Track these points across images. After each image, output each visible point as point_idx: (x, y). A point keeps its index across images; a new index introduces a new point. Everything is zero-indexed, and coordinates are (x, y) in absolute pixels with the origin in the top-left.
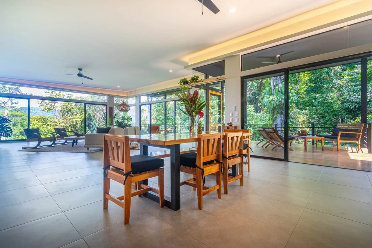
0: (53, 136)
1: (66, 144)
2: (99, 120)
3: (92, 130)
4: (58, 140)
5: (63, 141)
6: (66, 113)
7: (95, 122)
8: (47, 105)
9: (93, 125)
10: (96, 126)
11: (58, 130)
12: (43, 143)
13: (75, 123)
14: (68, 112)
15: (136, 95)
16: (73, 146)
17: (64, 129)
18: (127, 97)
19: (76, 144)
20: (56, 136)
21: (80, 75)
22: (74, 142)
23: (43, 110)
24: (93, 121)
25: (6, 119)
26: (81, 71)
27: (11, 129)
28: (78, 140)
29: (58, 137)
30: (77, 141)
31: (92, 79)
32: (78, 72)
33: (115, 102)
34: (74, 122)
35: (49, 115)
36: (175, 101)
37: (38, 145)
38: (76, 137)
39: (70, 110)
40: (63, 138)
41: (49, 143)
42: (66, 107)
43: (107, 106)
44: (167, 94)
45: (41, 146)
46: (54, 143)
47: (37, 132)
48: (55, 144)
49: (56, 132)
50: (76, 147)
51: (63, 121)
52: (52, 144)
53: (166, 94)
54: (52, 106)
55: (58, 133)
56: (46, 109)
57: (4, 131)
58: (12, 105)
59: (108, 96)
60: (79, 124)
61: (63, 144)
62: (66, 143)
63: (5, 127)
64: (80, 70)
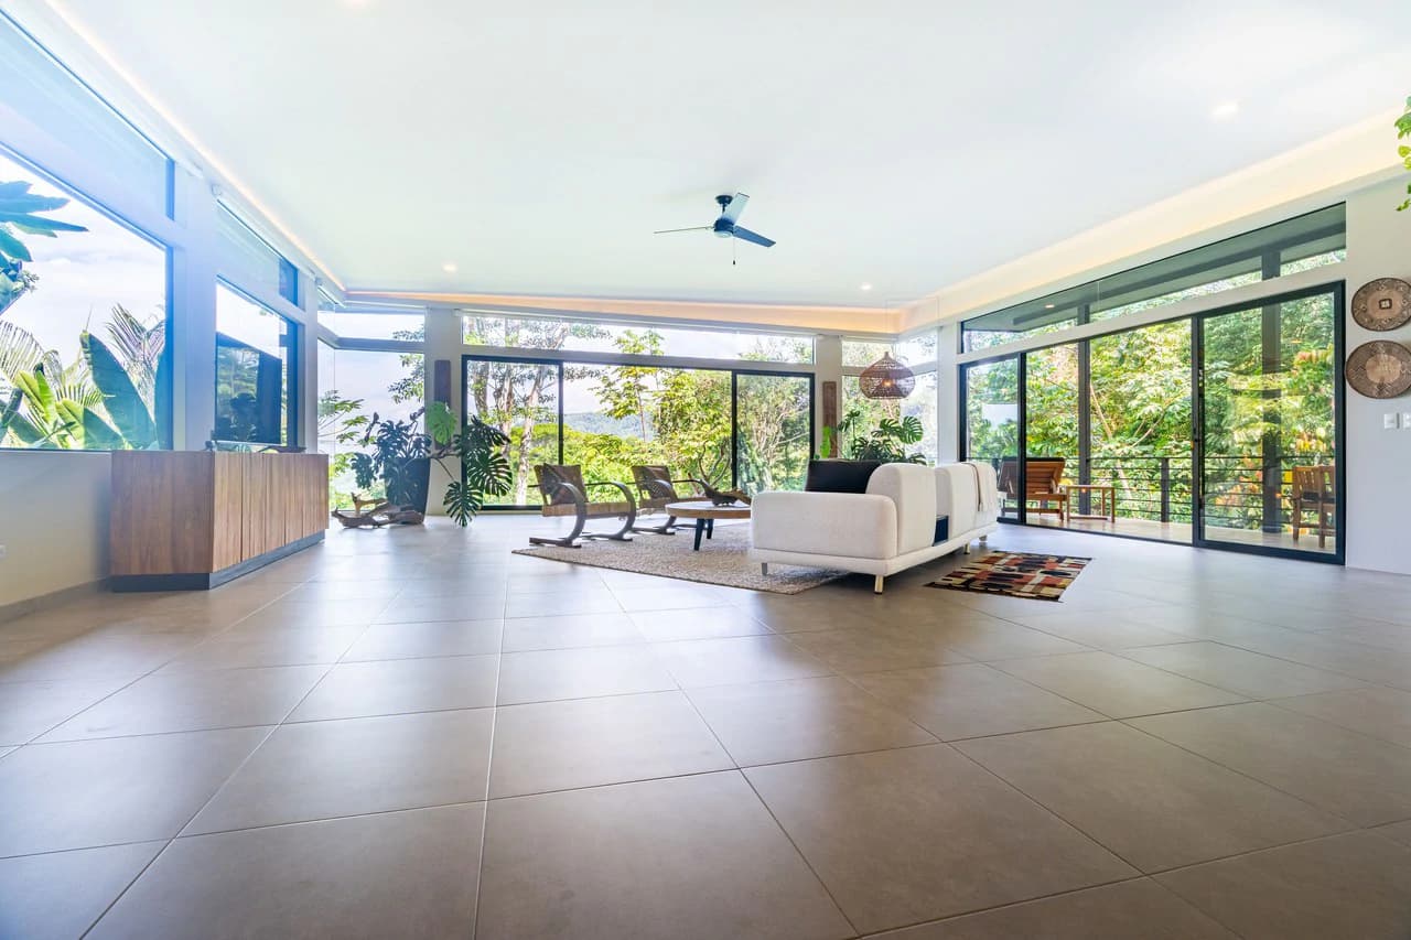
0: (628, 499)
1: (673, 534)
2: (766, 447)
3: (745, 480)
4: (644, 513)
5: (660, 519)
6: (671, 424)
7: (754, 453)
8: (619, 396)
9: (749, 464)
10: (757, 467)
11: (645, 475)
12: (593, 526)
13: (695, 456)
14: (674, 420)
15: (939, 321)
16: (697, 547)
17: (665, 472)
18: (894, 338)
19: (709, 536)
20: (638, 499)
21: (723, 225)
22: (699, 528)
23: (610, 414)
24: (749, 451)
25: (496, 433)
26: (728, 207)
27: (508, 468)
28: (715, 520)
29: (644, 503)
30: (711, 522)
31: (769, 243)
32: (717, 212)
33: (847, 360)
34: (693, 454)
35: (629, 435)
36: (1198, 318)
37: (577, 532)
38: (708, 505)
39: (681, 413)
40: (660, 507)
41: (615, 525)
42: (671, 405)
43: (816, 376)
44: (1092, 308)
45: (589, 537)
46: (629, 528)
47: (575, 478)
48: (635, 531)
49: (637, 483)
50: (709, 552)
51: (662, 447)
52: (625, 530)
53: (1087, 308)
54: (633, 400)
55: (645, 487)
56: (616, 411)
57: (489, 473)
58: (541, 405)
59: (821, 338)
60: (709, 459)
61: (662, 531)
62: (674, 527)
63: (493, 458)
64: (724, 200)
